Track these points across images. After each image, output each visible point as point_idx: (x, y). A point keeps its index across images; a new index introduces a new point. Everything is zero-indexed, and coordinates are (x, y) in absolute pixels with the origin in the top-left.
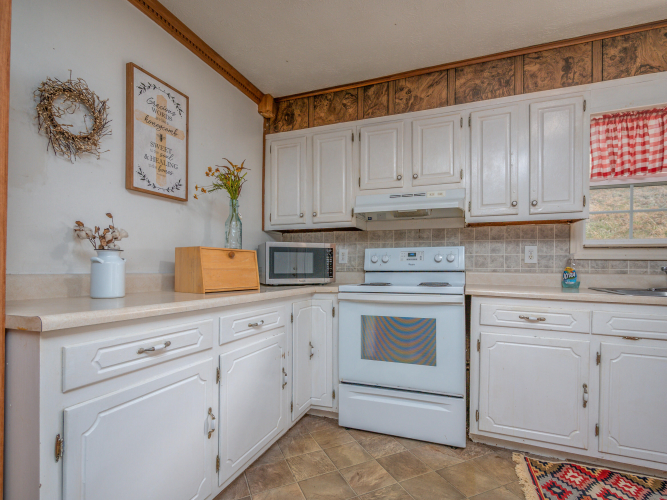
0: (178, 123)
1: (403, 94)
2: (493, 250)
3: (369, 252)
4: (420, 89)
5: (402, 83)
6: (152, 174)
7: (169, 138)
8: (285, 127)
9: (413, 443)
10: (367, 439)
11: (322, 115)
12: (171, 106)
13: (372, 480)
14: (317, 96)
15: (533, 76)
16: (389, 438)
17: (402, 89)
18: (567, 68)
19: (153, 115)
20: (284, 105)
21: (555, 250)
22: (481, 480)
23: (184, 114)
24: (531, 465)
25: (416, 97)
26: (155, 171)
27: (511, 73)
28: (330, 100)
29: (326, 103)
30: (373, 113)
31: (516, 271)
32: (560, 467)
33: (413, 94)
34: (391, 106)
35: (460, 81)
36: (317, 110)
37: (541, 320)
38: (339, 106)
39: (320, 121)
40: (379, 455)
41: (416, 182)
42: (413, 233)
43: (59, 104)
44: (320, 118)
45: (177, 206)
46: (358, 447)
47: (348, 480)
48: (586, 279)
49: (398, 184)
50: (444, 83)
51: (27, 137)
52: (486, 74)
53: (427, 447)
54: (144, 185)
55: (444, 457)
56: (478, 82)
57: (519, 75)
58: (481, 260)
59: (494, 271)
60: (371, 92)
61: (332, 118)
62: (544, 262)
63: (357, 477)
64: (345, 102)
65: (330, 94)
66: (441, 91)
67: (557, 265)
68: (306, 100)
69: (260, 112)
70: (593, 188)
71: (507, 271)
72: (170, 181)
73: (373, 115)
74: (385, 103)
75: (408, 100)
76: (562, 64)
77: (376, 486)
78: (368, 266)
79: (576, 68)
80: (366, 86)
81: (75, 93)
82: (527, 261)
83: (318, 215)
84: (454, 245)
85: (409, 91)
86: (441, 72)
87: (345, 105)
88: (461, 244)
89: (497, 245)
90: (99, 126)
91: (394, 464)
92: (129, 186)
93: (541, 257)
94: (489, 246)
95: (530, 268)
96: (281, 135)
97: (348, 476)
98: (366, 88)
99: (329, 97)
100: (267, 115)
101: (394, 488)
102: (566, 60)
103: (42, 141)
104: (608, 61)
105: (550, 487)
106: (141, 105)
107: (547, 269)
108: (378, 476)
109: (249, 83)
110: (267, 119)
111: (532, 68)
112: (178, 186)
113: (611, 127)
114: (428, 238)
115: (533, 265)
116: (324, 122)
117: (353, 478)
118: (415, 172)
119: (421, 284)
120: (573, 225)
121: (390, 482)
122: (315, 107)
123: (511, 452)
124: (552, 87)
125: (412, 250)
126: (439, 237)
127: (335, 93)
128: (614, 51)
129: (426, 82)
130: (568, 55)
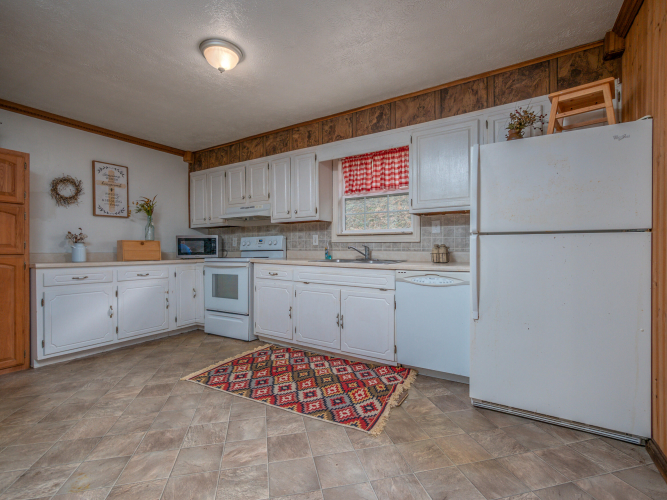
0: (122, 181)
1: (245, 150)
2: (300, 238)
3: (243, 239)
4: (252, 147)
5: (245, 144)
6: (107, 208)
7: (117, 190)
8: (198, 169)
11: (213, 161)
12: (117, 174)
14: (211, 150)
15: (296, 141)
17: (245, 148)
18: (309, 137)
19: (106, 181)
20: (197, 156)
21: (326, 237)
23: (125, 176)
25: (250, 152)
26: (108, 206)
27: (288, 139)
28: (216, 154)
31: (310, 250)
34: (241, 157)
35: (268, 143)
37: (276, 274)
38: (220, 157)
39: (212, 165)
41: (251, 200)
43: (60, 187)
45: (124, 220)
49: (243, 201)
50: (262, 144)
51: (48, 202)
52: (278, 139)
54: (102, 213)
56: (275, 143)
57: (291, 140)
58: (295, 244)
59: (300, 250)
60: (233, 148)
61: (217, 163)
62: (320, 244)
64: (222, 154)
65: (216, 149)
66: (260, 149)
68: (206, 153)
71: (306, 250)
72: (117, 209)
73: (234, 162)
74: (239, 155)
75: (247, 153)
76: (307, 134)
79: (312, 137)
80: (230, 145)
81: (66, 180)
82: (314, 244)
83: (211, 219)
85: (248, 149)
87: (222, 156)
89: (301, 234)
90: (78, 191)
92: (94, 214)
93: (319, 242)
94: (297, 234)
95: (315, 248)
98: (231, 146)
100: (189, 162)
102: (309, 132)
103: (54, 201)
104: (325, 134)
106: (99, 177)
107: (320, 249)
110: (190, 164)
111: (296, 136)
112: (122, 211)
113: (347, 165)
115: (316, 246)
116: (214, 166)
118: (250, 194)
122: (210, 158)
124: (303, 147)
125: (260, 238)
128: (327, 128)
129: (255, 142)
130: (310, 129)
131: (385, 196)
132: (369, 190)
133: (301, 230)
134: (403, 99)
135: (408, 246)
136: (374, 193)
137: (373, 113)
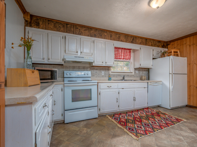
2: (96, 72)
3: (65, 72)
4: (82, 30)
8: (35, 26)
9: (86, 121)
10: (75, 124)
11: (51, 27)
13: (85, 131)
15: (106, 36)
16: (80, 122)
17: (78, 28)
18: (111, 36)
20: (35, 18)
21: (107, 72)
22: (105, 122)
24: (110, 116)
25: (81, 32)
27: (102, 34)
28: (54, 23)
29: (53, 24)
30: (69, 32)
31: (100, 77)
32: (114, 115)
33: (81, 31)
34: (74, 32)
35: (92, 32)
36: (50, 25)
37: (111, 87)
38: (58, 27)
39: (51, 29)
40: (81, 126)
41: (81, 54)
42: (77, 67)
44: (51, 28)
46: (75, 126)
47: (79, 134)
48: (112, 78)
49: (77, 54)
50: (88, 31)
52: (97, 32)
53: (90, 120)
55: (95, 121)
56: (95, 33)
57: (103, 35)
58: (93, 74)
59: (96, 77)
60: (69, 26)
61: (55, 29)
62: (105, 75)
63: (81, 133)
64: (60, 26)
65: (55, 21)
67: (107, 76)
68: (45, 20)
69: (24, 18)
70: (115, 61)
71: (99, 77)
73: (69, 33)
74: (73, 31)
75: (79, 32)
76: (110, 35)
77: (87, 132)
78: (65, 76)
79: (112, 37)
80: (67, 24)
82: (102, 75)
83: (50, 59)
84: (88, 71)
85: (79, 30)
86: (87, 28)
87: (60, 27)
88: (89, 71)
89: (97, 71)
91: (86, 126)
93: (105, 74)
94: (95, 71)
95: (103, 76)
96: (33, 28)
97: (78, 133)
99: (54, 22)
100: (27, 19)
101: (91, 131)
102: (111, 35)
104: (117, 38)
105: (115, 119)
107: (106, 76)
108: (85, 130)
109: (23, 6)
110: (26, 21)
111: (106, 34)
113: (116, 50)
114: (81, 69)
116: (52, 30)
117: (80, 133)
118: (81, 51)
119: (83, 81)
120: (110, 68)
121: (89, 130)
122: (48, 23)
123: (105, 115)
124: (109, 39)
126: (84, 69)
127: (56, 22)
128: (117, 36)
129: (84, 29)
130: (111, 34)
131: (123, 61)
132: (120, 59)
133: (97, 69)
134: (139, 37)
135: (131, 76)
136: (121, 60)
137: (131, 38)
